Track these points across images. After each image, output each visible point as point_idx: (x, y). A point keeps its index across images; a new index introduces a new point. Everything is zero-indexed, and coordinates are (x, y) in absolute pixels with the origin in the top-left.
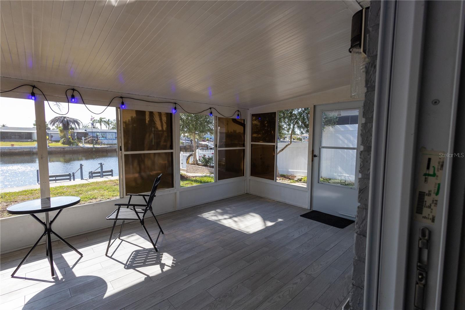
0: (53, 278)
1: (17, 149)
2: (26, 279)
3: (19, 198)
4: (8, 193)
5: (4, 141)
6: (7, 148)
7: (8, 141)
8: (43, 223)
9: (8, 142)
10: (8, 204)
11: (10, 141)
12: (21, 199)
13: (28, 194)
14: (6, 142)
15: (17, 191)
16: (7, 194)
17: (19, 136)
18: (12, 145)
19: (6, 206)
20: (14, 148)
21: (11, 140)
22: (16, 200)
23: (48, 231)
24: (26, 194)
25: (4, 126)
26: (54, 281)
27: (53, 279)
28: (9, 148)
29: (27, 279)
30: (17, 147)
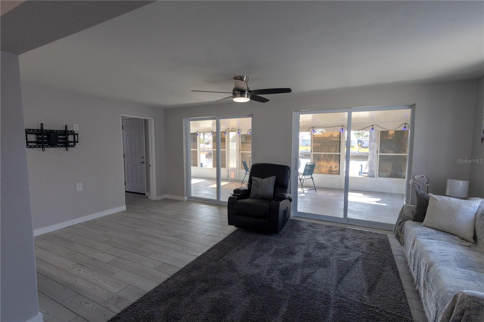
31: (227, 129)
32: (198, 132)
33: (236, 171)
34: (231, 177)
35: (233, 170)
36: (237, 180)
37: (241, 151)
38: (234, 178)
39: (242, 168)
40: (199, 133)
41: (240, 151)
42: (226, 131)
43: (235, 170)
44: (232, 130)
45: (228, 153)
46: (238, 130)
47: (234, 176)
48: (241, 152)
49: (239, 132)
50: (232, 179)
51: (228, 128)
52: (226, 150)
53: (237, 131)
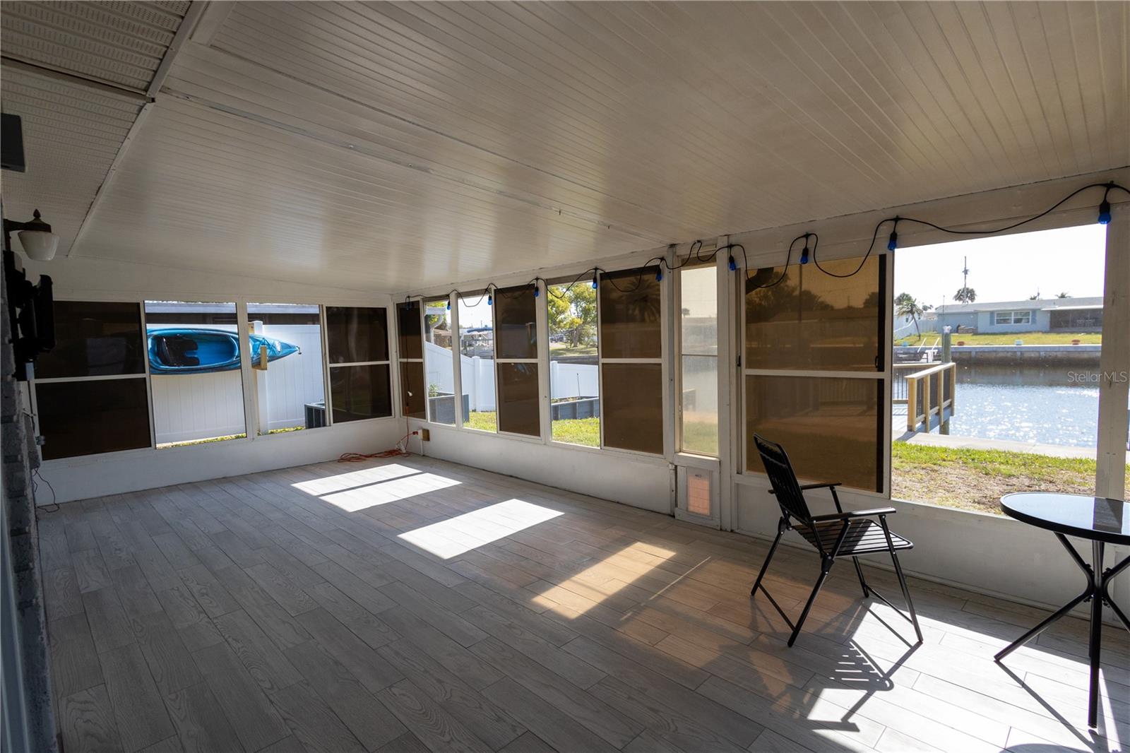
0: (1092, 733)
1: (1085, 350)
2: (1024, 685)
3: (1061, 476)
4: (1041, 457)
5: (1059, 333)
6: (1062, 350)
7: (1067, 332)
8: (1086, 567)
9: (1066, 335)
10: (1032, 482)
11: (1072, 333)
12: (1065, 479)
13: (1086, 471)
14: (1062, 335)
15: (1063, 457)
16: (1037, 459)
17: (1093, 318)
18: (1076, 342)
19: (1029, 486)
20: (1079, 350)
21: (1074, 329)
22: (1051, 479)
23: (1097, 593)
24: (1080, 468)
25: (1063, 296)
26: (1090, 742)
27: (1092, 736)
28: (1066, 350)
29: (1025, 688)
30: (1086, 347)
31: (664, 253)
32: (537, 279)
33: (716, 475)
34: (691, 509)
35: (699, 470)
36: (727, 526)
37: (749, 366)
38: (707, 512)
39: (751, 466)
40: (541, 284)
41: (739, 365)
42: (662, 259)
43: (711, 473)
44: (694, 255)
45: (672, 380)
46: (730, 246)
47: (706, 504)
48: (746, 372)
49: (732, 261)
50: (697, 515)
51: (672, 246)
52: (664, 361)
53: (723, 256)
